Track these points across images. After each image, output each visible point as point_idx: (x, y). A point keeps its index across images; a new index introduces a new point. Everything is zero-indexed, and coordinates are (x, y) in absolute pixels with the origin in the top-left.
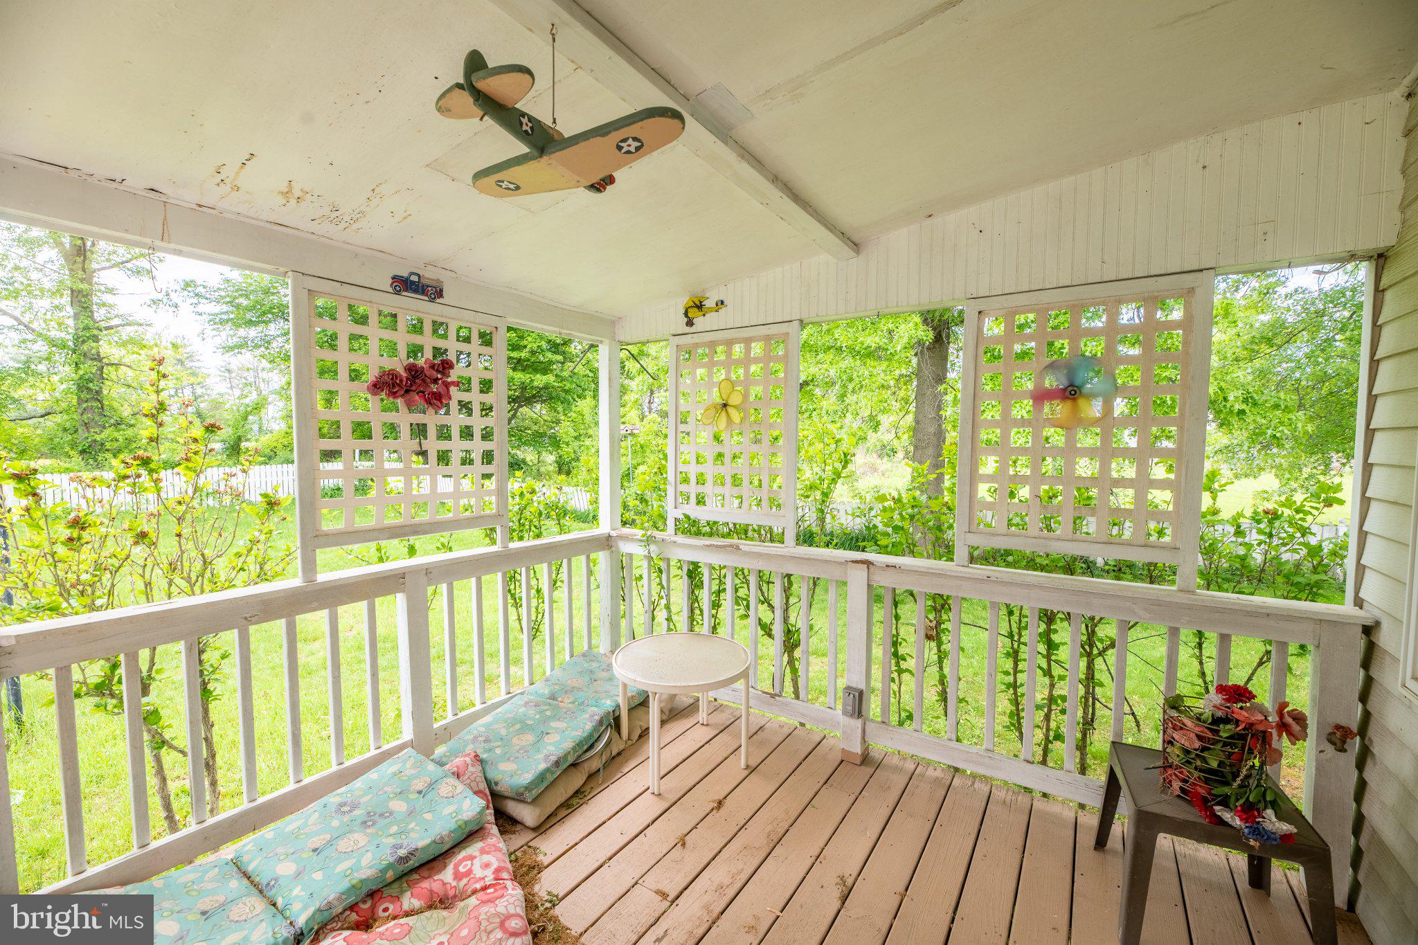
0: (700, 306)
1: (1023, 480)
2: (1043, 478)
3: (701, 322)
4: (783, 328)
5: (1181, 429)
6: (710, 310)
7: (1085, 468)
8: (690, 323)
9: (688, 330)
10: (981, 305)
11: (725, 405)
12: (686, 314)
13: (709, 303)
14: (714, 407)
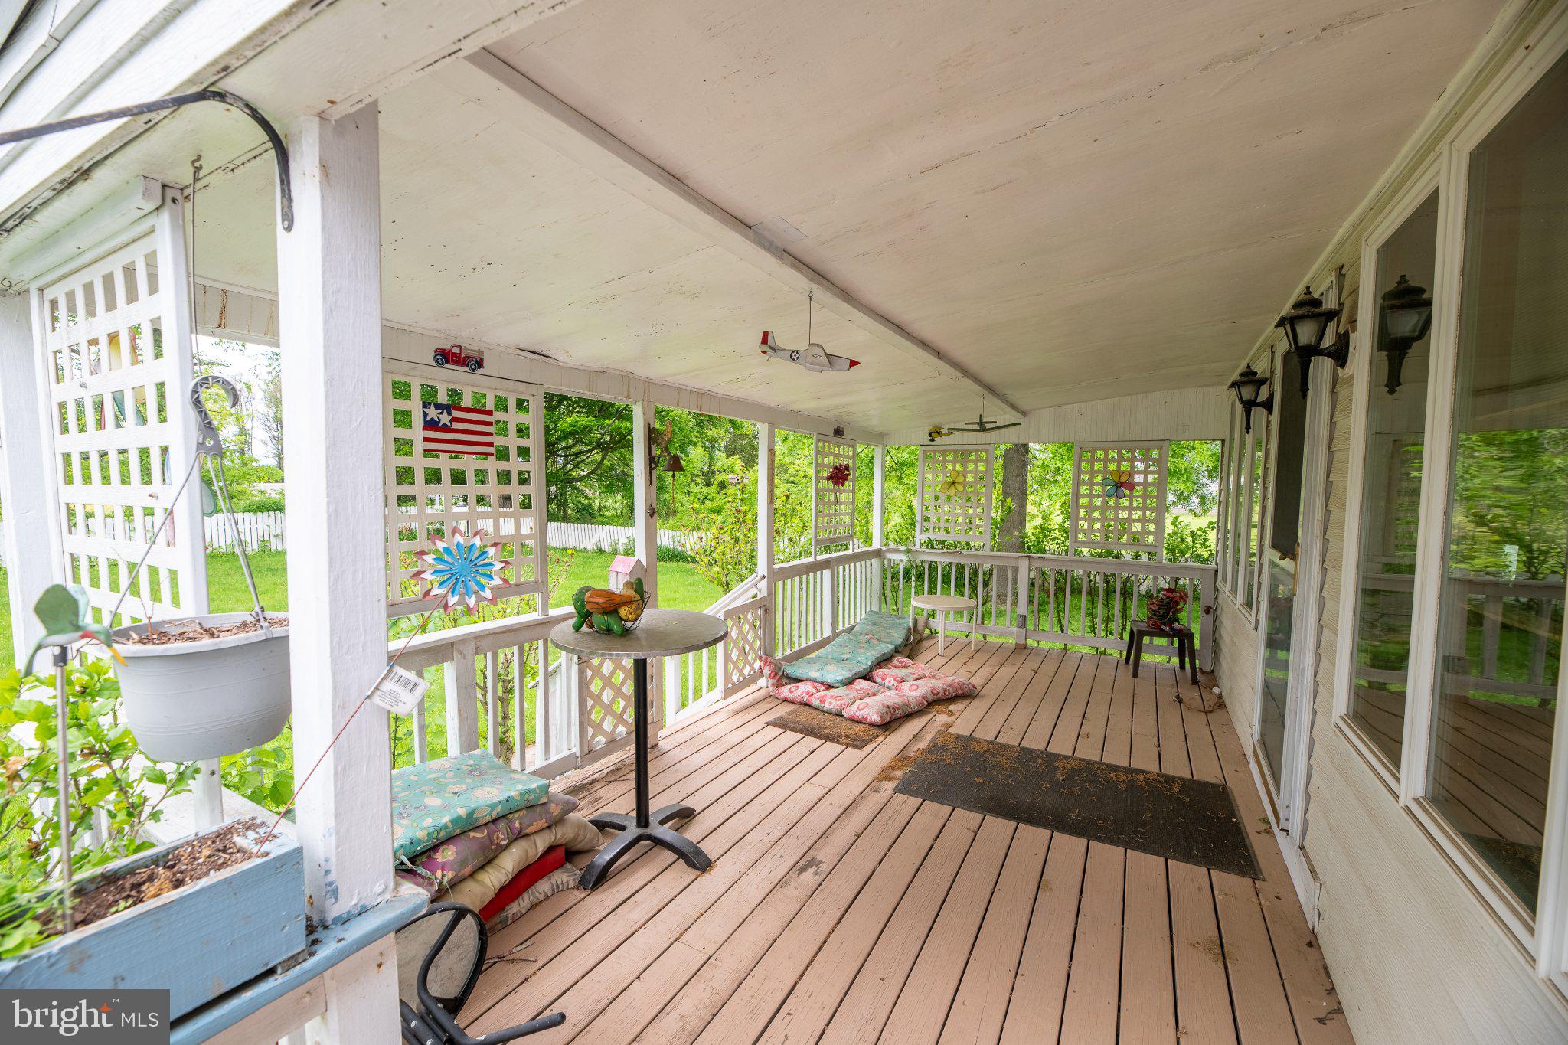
0: (939, 433)
1: (1098, 520)
2: (1107, 519)
3: (938, 440)
4: (986, 447)
5: (1158, 500)
6: (945, 434)
7: (1123, 515)
8: (932, 440)
9: (931, 443)
10: (1081, 445)
11: (953, 483)
12: (930, 435)
13: (945, 431)
14: (948, 483)
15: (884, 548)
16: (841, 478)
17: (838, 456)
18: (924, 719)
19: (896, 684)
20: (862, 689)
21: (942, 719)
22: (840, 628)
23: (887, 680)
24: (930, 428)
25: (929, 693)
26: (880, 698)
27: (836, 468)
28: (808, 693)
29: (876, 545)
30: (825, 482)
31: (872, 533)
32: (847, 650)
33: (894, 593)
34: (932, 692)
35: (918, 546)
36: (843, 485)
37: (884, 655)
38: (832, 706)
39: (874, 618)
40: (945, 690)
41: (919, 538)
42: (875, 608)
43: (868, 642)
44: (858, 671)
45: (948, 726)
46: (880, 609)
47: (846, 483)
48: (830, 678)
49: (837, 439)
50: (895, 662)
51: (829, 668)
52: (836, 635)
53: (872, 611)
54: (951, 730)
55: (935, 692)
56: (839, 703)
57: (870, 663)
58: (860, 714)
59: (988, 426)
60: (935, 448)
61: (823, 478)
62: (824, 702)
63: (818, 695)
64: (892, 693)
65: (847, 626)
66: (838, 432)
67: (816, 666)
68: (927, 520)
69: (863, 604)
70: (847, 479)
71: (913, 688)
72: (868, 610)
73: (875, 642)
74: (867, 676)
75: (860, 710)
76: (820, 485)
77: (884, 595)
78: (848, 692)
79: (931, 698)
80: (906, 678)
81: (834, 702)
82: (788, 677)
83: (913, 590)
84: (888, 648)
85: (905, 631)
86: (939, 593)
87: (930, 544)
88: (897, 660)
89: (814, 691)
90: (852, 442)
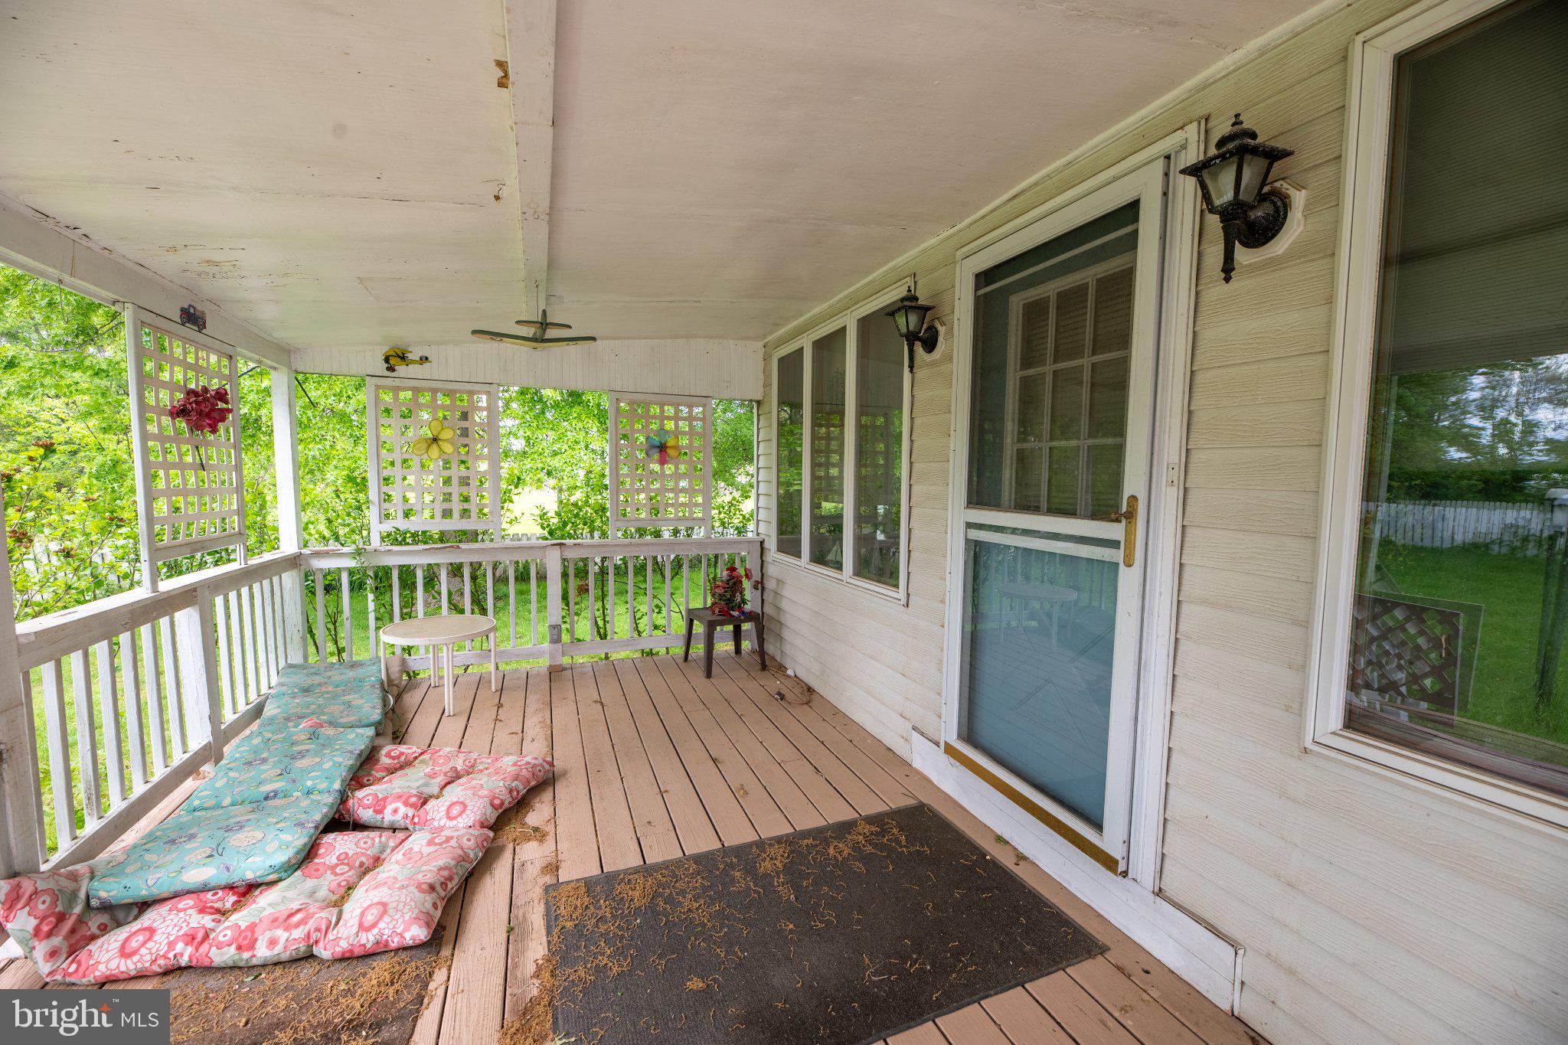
0: (403, 358)
1: (642, 491)
3: (402, 370)
4: (486, 387)
6: (414, 362)
8: (391, 369)
9: (388, 373)
10: (618, 395)
11: (435, 440)
12: (387, 360)
13: (412, 356)
14: (426, 440)
15: (306, 551)
16: (208, 415)
17: (196, 368)
18: (501, 869)
19: (411, 812)
20: (343, 859)
21: (532, 853)
22: (229, 716)
23: (388, 811)
24: (385, 349)
25: (490, 809)
26: (393, 868)
27: (191, 393)
28: (190, 938)
29: (289, 545)
30: (166, 420)
31: (276, 529)
32: (268, 770)
33: (331, 627)
34: (492, 805)
35: (376, 542)
36: (214, 430)
37: (360, 755)
38: (278, 949)
39: (301, 678)
40: (511, 791)
41: (377, 528)
42: (296, 658)
43: (313, 736)
44: (318, 817)
45: (553, 868)
46: (306, 658)
47: (221, 426)
48: (250, 869)
49: (190, 331)
50: (385, 761)
51: (240, 839)
52: (222, 736)
53: (291, 666)
54: (564, 876)
55: (497, 802)
56: (298, 933)
57: (337, 786)
58: (368, 939)
59: (551, 333)
60: (397, 382)
61: (160, 411)
62: (251, 946)
63: (224, 932)
64: (418, 841)
65: (242, 707)
66: (192, 318)
67: (197, 849)
68: (388, 498)
69: (272, 656)
70: (223, 419)
71: (455, 811)
72: (282, 664)
73: (329, 731)
74: (340, 822)
75: (368, 929)
76: (153, 429)
77: (311, 631)
78: (310, 883)
79: (492, 816)
80: (428, 791)
81: (282, 935)
82: (107, 907)
83: (372, 616)
84: (360, 739)
85: (378, 692)
86: (421, 614)
87: (398, 538)
88: (388, 755)
89: (207, 921)
90: (229, 350)
